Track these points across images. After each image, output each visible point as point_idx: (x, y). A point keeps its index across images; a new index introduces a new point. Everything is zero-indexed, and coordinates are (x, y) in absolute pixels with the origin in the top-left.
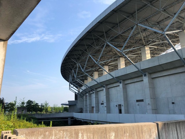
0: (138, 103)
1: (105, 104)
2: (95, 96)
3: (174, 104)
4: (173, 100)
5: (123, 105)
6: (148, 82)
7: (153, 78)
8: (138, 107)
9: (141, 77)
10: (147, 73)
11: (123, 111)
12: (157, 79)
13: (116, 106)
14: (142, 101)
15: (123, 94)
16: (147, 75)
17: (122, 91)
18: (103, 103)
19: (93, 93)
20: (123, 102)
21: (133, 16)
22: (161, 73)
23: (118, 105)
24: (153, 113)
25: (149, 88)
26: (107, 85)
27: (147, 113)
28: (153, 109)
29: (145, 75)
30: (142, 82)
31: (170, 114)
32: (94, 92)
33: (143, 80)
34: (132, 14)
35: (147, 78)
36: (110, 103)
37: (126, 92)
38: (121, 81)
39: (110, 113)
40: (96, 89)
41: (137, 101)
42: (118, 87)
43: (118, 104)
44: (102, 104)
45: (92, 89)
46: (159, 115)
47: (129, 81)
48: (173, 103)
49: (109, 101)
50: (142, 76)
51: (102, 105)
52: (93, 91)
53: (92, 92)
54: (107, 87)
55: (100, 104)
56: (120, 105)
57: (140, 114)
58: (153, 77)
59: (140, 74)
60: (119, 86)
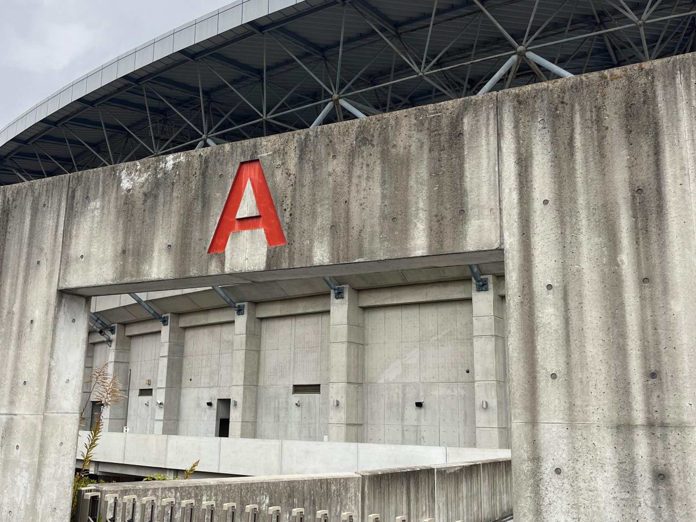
0: (296, 398)
1: (160, 396)
2: (116, 357)
3: (422, 410)
4: (422, 394)
5: (240, 401)
6: (345, 321)
7: (365, 309)
8: (295, 412)
9: (325, 301)
10: (346, 287)
11: (234, 426)
12: (380, 315)
13: (210, 404)
14: (315, 388)
15: (243, 357)
16: (346, 295)
17: (244, 347)
18: (147, 387)
19: (110, 341)
20: (240, 390)
21: (325, 58)
22: (395, 293)
23: (215, 403)
24: (348, 439)
25: (345, 346)
26: (179, 315)
27: (326, 438)
28: (348, 425)
29: (339, 295)
30: (325, 318)
31: (402, 444)
32: (113, 337)
33: (328, 312)
34: (322, 49)
35: (345, 308)
36: (184, 391)
37: (259, 351)
38: (246, 304)
39: (176, 434)
40: (125, 325)
41: (298, 389)
42: (226, 329)
43: (215, 395)
44: (146, 392)
45: (102, 323)
46: (367, 445)
47: (276, 310)
48: (419, 405)
49: (181, 381)
50: (327, 295)
51: (145, 399)
52: (108, 333)
53: (104, 339)
54: (178, 322)
55: (134, 394)
56: (225, 403)
57: (300, 439)
58: (365, 304)
59: (322, 287)
60: (233, 322)
